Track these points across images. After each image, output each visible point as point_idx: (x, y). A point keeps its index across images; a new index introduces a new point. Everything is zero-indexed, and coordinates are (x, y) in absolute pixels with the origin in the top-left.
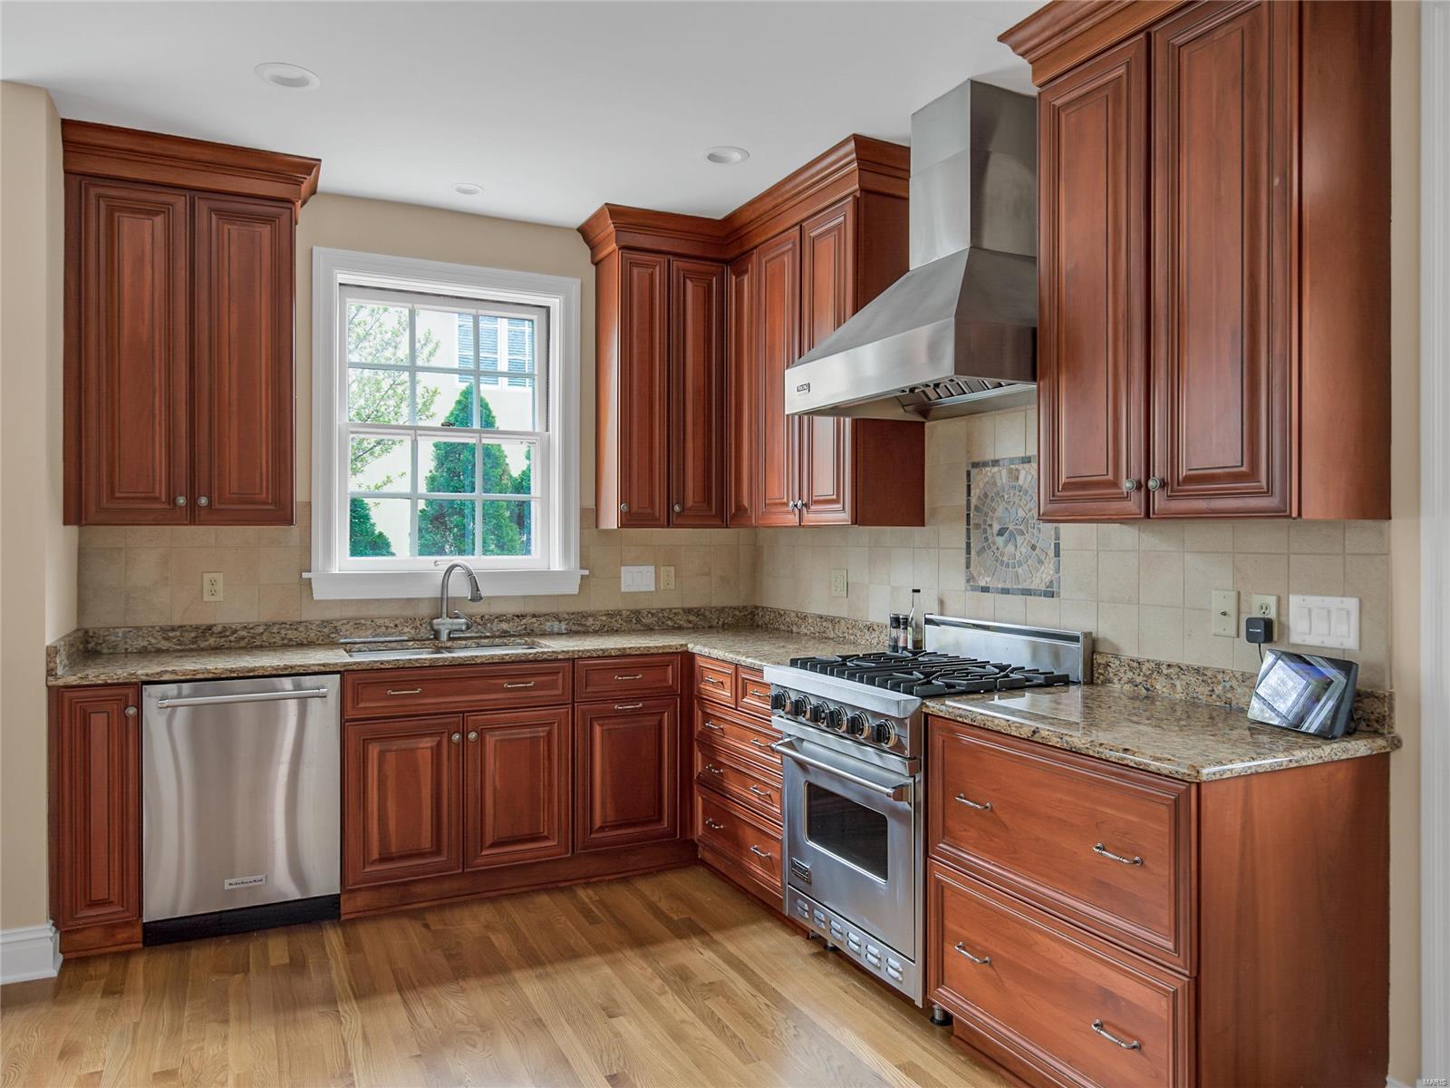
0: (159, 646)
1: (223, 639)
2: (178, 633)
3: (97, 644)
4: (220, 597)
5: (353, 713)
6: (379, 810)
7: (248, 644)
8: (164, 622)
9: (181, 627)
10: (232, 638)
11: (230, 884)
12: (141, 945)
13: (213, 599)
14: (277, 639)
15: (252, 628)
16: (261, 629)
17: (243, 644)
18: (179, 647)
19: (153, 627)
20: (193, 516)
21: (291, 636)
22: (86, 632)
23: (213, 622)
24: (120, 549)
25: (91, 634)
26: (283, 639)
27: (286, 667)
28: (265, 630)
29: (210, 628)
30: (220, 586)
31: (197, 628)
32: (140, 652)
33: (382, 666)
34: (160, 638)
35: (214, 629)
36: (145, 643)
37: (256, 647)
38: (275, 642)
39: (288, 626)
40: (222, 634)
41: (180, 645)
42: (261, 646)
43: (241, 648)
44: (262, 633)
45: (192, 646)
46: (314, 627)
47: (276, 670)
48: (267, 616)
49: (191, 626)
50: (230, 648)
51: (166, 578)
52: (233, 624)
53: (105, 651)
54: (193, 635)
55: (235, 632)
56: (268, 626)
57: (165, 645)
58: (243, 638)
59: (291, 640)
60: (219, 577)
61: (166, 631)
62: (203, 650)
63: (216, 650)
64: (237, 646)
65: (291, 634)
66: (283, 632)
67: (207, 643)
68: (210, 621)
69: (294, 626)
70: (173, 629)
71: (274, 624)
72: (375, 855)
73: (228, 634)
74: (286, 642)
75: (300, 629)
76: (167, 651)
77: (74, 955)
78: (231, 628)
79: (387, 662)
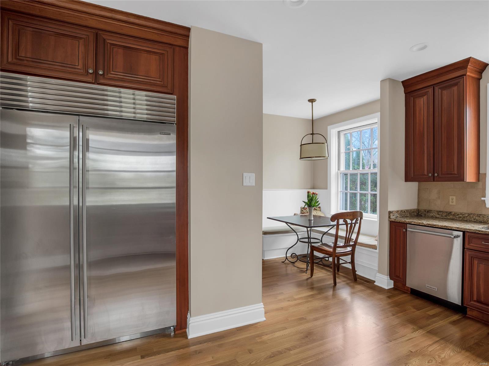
0: (436, 216)
1: (454, 217)
2: (441, 213)
3: (421, 213)
4: (454, 204)
5: (468, 246)
6: (477, 283)
7: (462, 219)
8: (438, 210)
9: (442, 211)
10: (457, 217)
11: (427, 286)
12: (409, 293)
13: (452, 204)
14: (472, 219)
15: (464, 214)
16: (467, 215)
17: (460, 219)
18: (442, 217)
19: (435, 211)
20: (434, 179)
21: (477, 219)
22: (419, 210)
23: (452, 211)
24: (428, 188)
25: (420, 210)
26: (474, 219)
27: (445, 226)
28: (468, 216)
29: (451, 213)
30: (454, 200)
31: (447, 212)
32: (431, 217)
33: (479, 232)
34: (436, 214)
35: (452, 213)
36: (433, 215)
37: (465, 221)
38: (471, 220)
39: (476, 215)
40: (454, 215)
41: (442, 216)
42: (467, 221)
43: (460, 220)
44: (467, 217)
45: (445, 217)
46: (486, 217)
47: (442, 227)
48: (470, 211)
49: (445, 211)
50: (456, 220)
51: (440, 197)
52: (458, 212)
53: (423, 215)
54: (446, 214)
55: (458, 215)
56: (469, 215)
57: (438, 216)
58: (461, 217)
59: (477, 220)
60: (454, 197)
61: (439, 212)
62: (448, 219)
63: (453, 220)
64: (459, 219)
65: (477, 218)
66: (474, 217)
67: (449, 217)
68: (451, 211)
69: (479, 215)
70: (440, 212)
71: (471, 214)
72: (475, 299)
73: (456, 215)
74: (475, 220)
75: (481, 217)
76: (438, 218)
77: (396, 287)
78: (457, 213)
79: (482, 231)
